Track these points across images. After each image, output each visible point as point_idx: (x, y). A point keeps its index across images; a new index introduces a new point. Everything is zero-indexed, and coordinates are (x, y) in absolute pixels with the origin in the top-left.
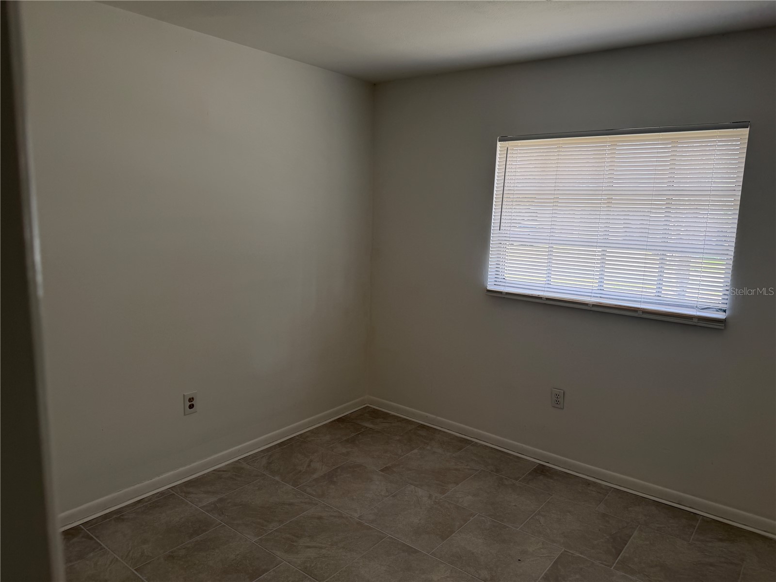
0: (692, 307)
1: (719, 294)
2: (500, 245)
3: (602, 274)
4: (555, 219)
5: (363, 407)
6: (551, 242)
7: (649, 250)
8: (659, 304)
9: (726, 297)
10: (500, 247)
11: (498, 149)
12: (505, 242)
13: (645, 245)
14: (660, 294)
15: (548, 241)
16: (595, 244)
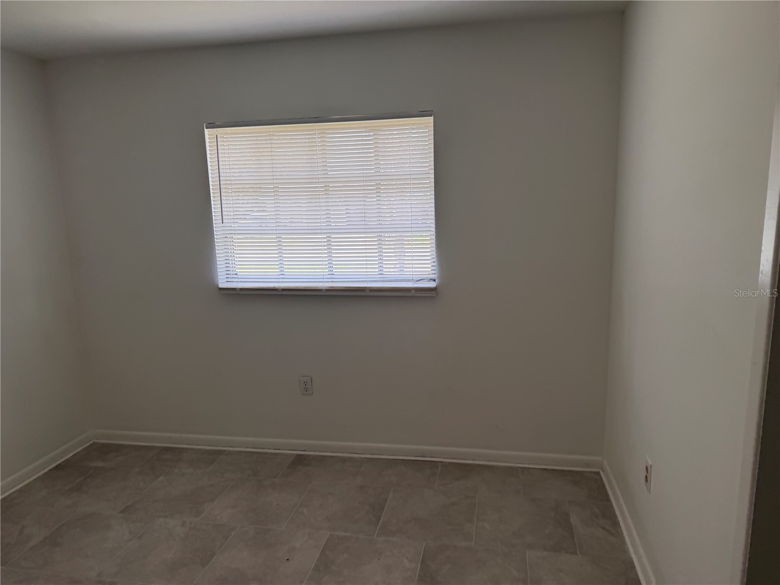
0: (409, 281)
1: (428, 266)
2: (225, 239)
3: (330, 260)
4: (278, 209)
5: (88, 444)
6: (278, 232)
7: (367, 232)
8: (383, 281)
9: (434, 268)
10: (226, 241)
11: (207, 136)
12: (231, 236)
13: (363, 228)
14: (382, 273)
15: (275, 232)
16: (320, 231)
